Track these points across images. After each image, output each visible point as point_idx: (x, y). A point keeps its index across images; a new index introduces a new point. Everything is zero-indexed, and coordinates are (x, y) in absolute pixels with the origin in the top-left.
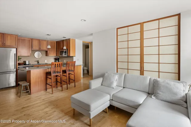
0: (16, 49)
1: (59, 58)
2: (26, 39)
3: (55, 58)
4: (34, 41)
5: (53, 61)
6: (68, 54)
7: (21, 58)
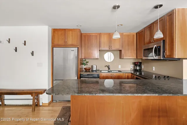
0: (78, 48)
1: (141, 63)
2: (93, 34)
3: (135, 63)
4: (102, 36)
5: (131, 67)
6: (167, 53)
7: (88, 62)
